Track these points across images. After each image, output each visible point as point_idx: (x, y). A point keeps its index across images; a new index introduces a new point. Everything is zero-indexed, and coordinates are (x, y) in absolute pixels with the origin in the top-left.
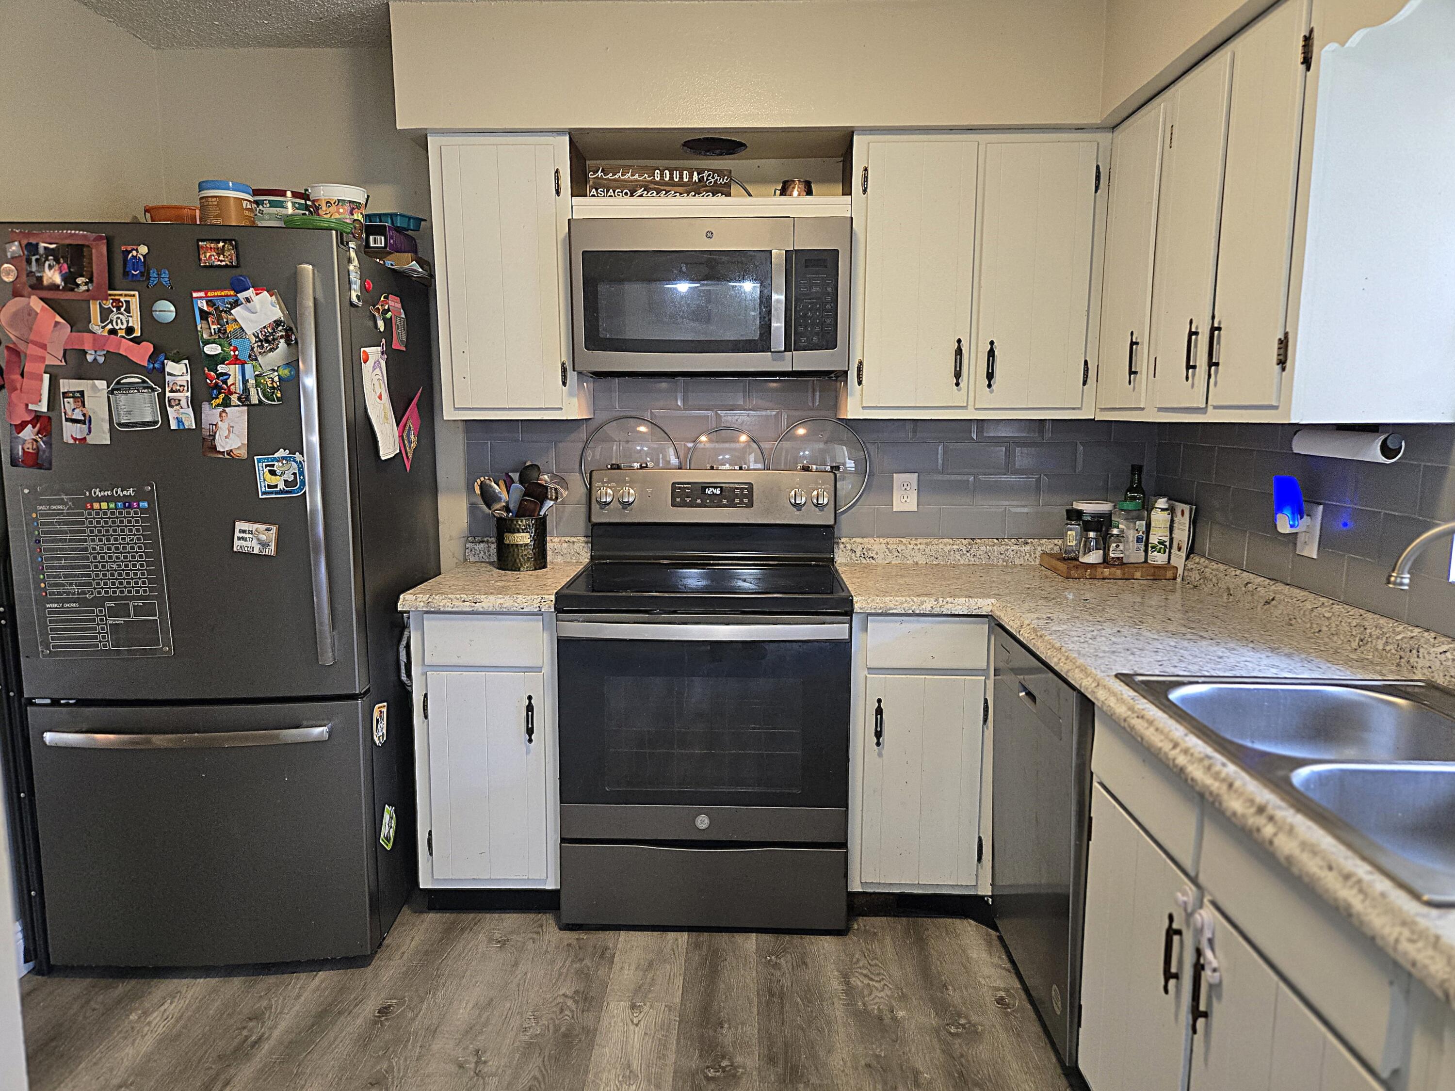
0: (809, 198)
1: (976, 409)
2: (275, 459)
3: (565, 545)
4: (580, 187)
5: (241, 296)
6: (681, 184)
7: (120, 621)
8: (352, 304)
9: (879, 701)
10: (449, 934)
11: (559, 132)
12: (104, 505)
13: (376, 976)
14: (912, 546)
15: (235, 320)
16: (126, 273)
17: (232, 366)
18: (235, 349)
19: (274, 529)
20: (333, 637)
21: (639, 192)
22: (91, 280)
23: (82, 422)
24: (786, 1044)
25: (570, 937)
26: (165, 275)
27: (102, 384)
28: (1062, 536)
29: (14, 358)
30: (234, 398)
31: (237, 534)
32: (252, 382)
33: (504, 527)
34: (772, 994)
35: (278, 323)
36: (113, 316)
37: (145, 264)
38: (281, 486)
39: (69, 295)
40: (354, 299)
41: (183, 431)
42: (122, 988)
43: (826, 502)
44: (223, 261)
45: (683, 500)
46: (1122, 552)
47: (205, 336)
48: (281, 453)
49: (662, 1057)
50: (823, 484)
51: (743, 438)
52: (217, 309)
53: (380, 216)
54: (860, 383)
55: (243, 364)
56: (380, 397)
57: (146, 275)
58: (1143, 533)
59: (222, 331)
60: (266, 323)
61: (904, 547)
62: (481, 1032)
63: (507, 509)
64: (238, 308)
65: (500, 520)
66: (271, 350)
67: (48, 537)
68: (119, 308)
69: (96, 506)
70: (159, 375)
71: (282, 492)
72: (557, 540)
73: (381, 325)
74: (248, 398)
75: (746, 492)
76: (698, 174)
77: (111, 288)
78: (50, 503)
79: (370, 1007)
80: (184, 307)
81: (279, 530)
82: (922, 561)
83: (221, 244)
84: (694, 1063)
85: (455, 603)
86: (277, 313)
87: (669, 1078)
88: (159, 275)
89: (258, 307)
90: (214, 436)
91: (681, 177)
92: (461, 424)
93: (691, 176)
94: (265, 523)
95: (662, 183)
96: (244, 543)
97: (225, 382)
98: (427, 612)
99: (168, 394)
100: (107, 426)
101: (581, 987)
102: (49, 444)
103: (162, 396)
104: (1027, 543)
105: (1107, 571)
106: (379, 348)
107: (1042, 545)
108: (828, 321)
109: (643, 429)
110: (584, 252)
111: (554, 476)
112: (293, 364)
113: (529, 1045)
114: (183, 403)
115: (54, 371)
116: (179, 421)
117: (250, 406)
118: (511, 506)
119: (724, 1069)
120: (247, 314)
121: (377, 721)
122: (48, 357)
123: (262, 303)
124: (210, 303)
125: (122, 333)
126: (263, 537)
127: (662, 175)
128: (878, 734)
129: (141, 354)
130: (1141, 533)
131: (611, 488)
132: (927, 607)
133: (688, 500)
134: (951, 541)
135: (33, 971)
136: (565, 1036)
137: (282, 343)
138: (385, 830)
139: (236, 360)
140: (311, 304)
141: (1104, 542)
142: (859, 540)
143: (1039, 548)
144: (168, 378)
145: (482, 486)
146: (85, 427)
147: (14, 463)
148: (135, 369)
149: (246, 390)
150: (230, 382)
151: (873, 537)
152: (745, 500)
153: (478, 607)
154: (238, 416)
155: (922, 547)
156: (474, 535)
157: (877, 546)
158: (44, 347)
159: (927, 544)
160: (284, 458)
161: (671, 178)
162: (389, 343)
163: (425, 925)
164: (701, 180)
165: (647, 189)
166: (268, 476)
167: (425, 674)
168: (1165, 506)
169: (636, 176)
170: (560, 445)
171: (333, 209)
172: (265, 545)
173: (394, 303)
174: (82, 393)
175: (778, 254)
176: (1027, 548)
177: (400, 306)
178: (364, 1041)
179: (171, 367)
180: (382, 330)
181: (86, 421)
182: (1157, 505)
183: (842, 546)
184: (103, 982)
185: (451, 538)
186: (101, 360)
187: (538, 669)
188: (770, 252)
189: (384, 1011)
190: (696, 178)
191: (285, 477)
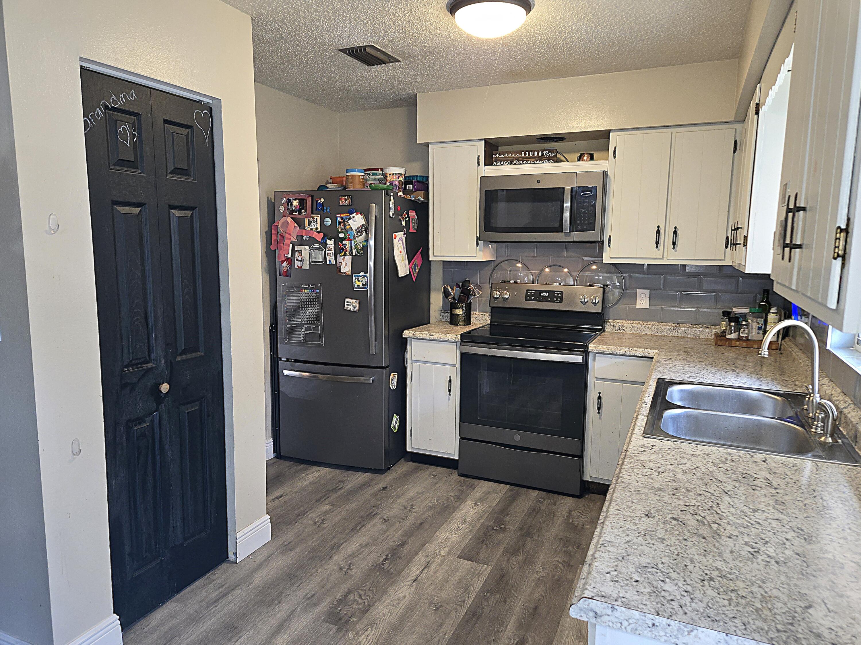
0: (592, 162)
1: (668, 259)
2: (360, 276)
3: (481, 316)
4: (489, 161)
5: (351, 216)
6: (533, 157)
7: (308, 332)
8: (390, 217)
9: (600, 393)
10: (415, 471)
11: (481, 140)
12: (306, 291)
13: (385, 478)
14: (645, 326)
15: (349, 225)
16: (317, 209)
17: (347, 242)
18: (349, 235)
19: (358, 301)
20: (376, 344)
21: (514, 162)
22: (306, 212)
23: (301, 261)
24: (530, 526)
25: (462, 479)
26: (328, 209)
27: (307, 248)
28: (720, 325)
29: (282, 238)
30: (348, 253)
31: (346, 303)
32: (354, 247)
33: (453, 306)
34: (534, 510)
35: (363, 225)
36: (312, 224)
37: (322, 205)
38: (361, 286)
39: (299, 216)
40: (391, 215)
41: (331, 264)
42: (302, 466)
43: (597, 301)
44: (346, 203)
45: (530, 298)
46: (747, 334)
47: (340, 230)
48: (362, 274)
49: (479, 519)
50: (597, 293)
51: (566, 270)
52: (344, 221)
53: (412, 176)
54: (609, 246)
55: (351, 241)
56: (401, 252)
57: (323, 209)
58: (762, 325)
59: (345, 228)
60: (359, 225)
61: (640, 326)
62: (416, 500)
63: (454, 298)
64: (351, 220)
65: (451, 304)
66: (360, 235)
67: (288, 301)
68: (314, 220)
69: (303, 291)
70: (324, 245)
71: (361, 288)
72: (478, 313)
73: (404, 223)
74: (352, 253)
75: (559, 295)
76: (542, 152)
77: (312, 213)
78: (290, 289)
79: (380, 486)
80: (334, 220)
81: (360, 303)
82: (650, 333)
83: (346, 197)
84: (491, 523)
85: (424, 335)
86: (363, 222)
87: (478, 526)
88: (327, 209)
89: (357, 220)
90: (340, 267)
91: (534, 154)
92: (442, 262)
93: (538, 153)
94: (354, 299)
95: (525, 157)
96: (348, 307)
97: (345, 247)
98: (414, 338)
99: (327, 251)
100: (308, 263)
101: (458, 494)
102: (290, 268)
103: (325, 252)
104: (708, 327)
105: (738, 343)
106: (403, 233)
107: (716, 329)
108: (591, 218)
109: (519, 265)
110: (485, 191)
111: (476, 285)
112: (367, 241)
113: (431, 507)
114: (331, 254)
115: (293, 243)
116: (330, 261)
117: (352, 256)
118: (456, 298)
119: (501, 528)
120: (353, 222)
121: (392, 380)
122: (292, 238)
123: (358, 218)
124: (342, 218)
125: (314, 230)
126: (354, 305)
127: (525, 154)
128: (599, 408)
129: (319, 237)
130: (760, 325)
131: (499, 291)
132: (623, 352)
133: (533, 298)
134: (666, 324)
135: (275, 457)
136: (445, 507)
137: (364, 233)
138: (393, 424)
139: (349, 239)
140: (374, 218)
141: (738, 329)
142: (618, 321)
143: (714, 331)
144: (327, 246)
145: (444, 288)
146: (302, 263)
147: (280, 275)
148: (317, 242)
149: (351, 250)
150: (347, 247)
151: (625, 319)
152: (559, 299)
153: (432, 337)
154: (348, 259)
155: (650, 326)
156: (443, 310)
157: (627, 324)
158: (290, 235)
159: (653, 325)
160: (362, 275)
161: (529, 155)
162: (408, 230)
163: (408, 466)
164: (543, 155)
165: (518, 160)
166: (357, 282)
167: (412, 363)
168: (776, 311)
169: (514, 155)
170: (482, 272)
171: (391, 177)
172: (354, 307)
173: (412, 213)
174: (301, 250)
175: (568, 189)
176: (707, 330)
177: (415, 214)
178: (375, 495)
179: (328, 242)
180: (404, 225)
181: (302, 260)
182: (771, 311)
183: (608, 323)
184: (296, 464)
185: (435, 311)
186: (308, 239)
187: (454, 365)
188: (564, 188)
189: (385, 488)
190: (540, 154)
191: (363, 282)
